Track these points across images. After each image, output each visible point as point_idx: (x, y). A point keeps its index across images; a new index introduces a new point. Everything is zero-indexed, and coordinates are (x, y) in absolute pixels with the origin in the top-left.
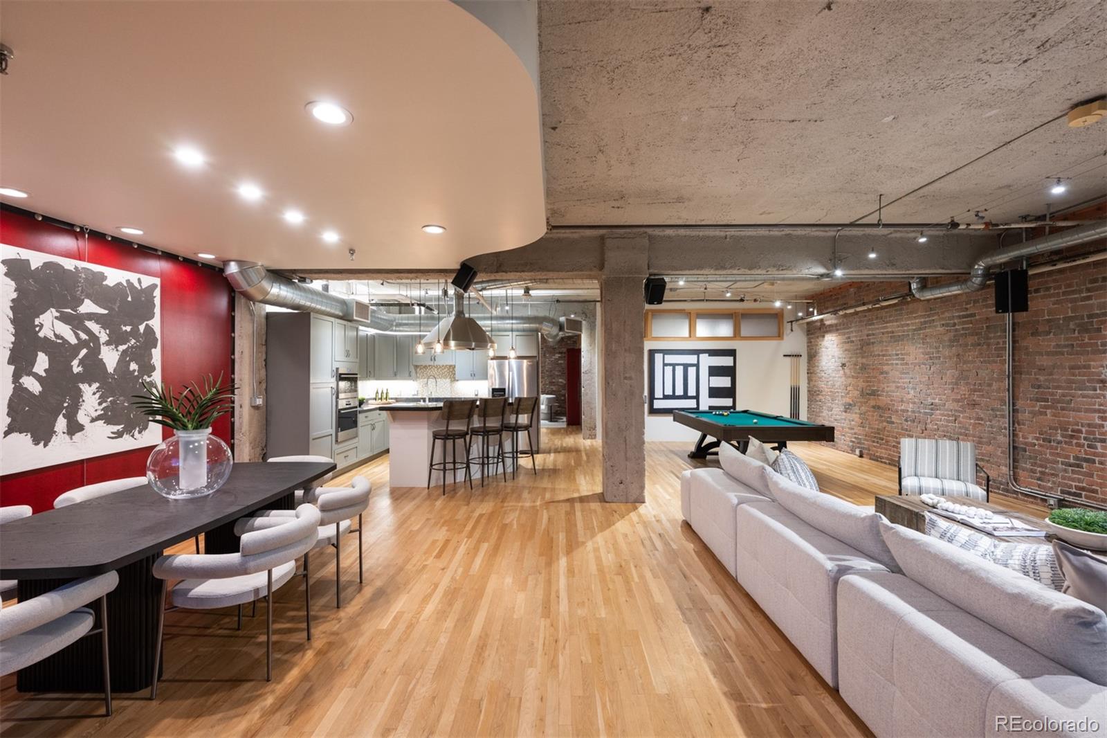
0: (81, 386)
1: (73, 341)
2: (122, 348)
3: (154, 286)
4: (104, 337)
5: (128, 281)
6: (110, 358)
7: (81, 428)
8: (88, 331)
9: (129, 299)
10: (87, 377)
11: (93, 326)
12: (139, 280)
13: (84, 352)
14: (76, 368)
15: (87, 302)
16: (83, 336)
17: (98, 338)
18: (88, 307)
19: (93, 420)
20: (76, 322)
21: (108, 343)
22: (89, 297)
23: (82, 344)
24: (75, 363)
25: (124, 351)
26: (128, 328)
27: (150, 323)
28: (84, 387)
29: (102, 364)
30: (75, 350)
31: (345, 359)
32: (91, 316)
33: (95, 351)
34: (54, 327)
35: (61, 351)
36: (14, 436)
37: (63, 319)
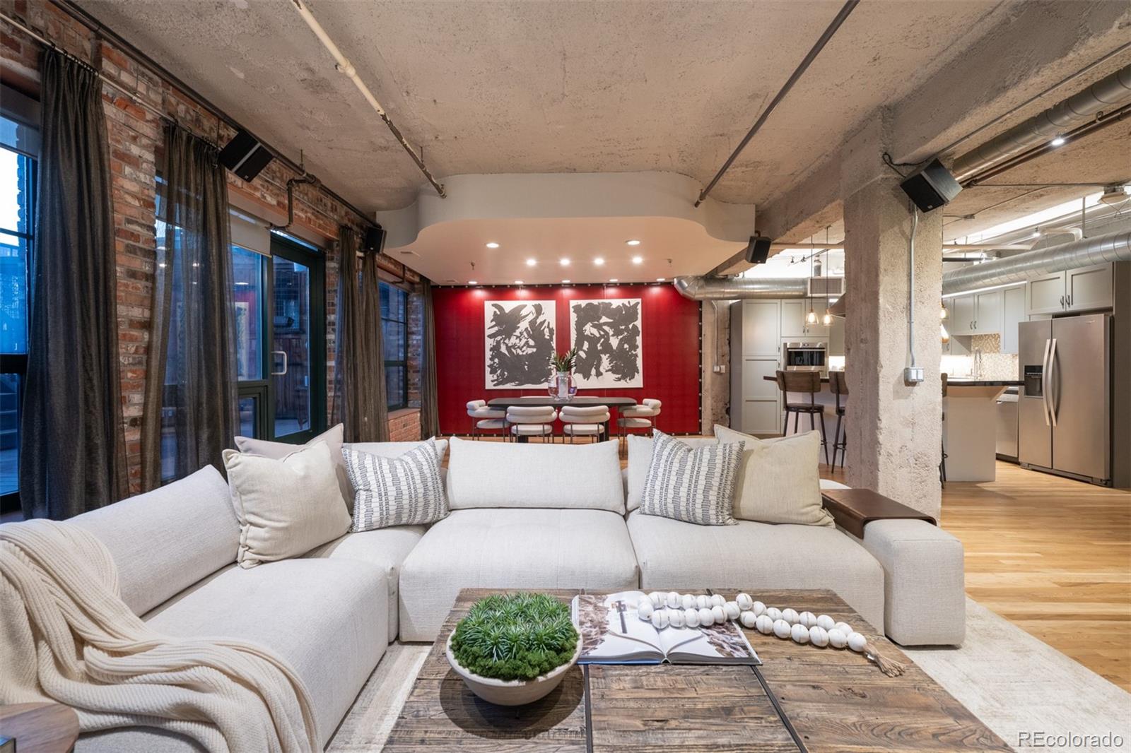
1: (598, 335)
2: (620, 337)
3: (638, 303)
4: (611, 333)
5: (623, 304)
6: (614, 342)
7: (601, 374)
8: (604, 331)
9: (624, 312)
10: (604, 351)
11: (606, 328)
12: (629, 302)
13: (602, 340)
14: (599, 348)
15: (604, 317)
16: (602, 333)
17: (608, 334)
18: (604, 319)
19: (607, 371)
20: (599, 327)
21: (613, 335)
22: (604, 315)
23: (602, 336)
24: (599, 345)
25: (621, 339)
26: (623, 327)
27: (635, 323)
28: (602, 356)
29: (610, 346)
30: (599, 339)
31: (803, 335)
32: (605, 324)
33: (607, 339)
34: (589, 329)
35: (593, 340)
36: (577, 374)
37: (594, 326)
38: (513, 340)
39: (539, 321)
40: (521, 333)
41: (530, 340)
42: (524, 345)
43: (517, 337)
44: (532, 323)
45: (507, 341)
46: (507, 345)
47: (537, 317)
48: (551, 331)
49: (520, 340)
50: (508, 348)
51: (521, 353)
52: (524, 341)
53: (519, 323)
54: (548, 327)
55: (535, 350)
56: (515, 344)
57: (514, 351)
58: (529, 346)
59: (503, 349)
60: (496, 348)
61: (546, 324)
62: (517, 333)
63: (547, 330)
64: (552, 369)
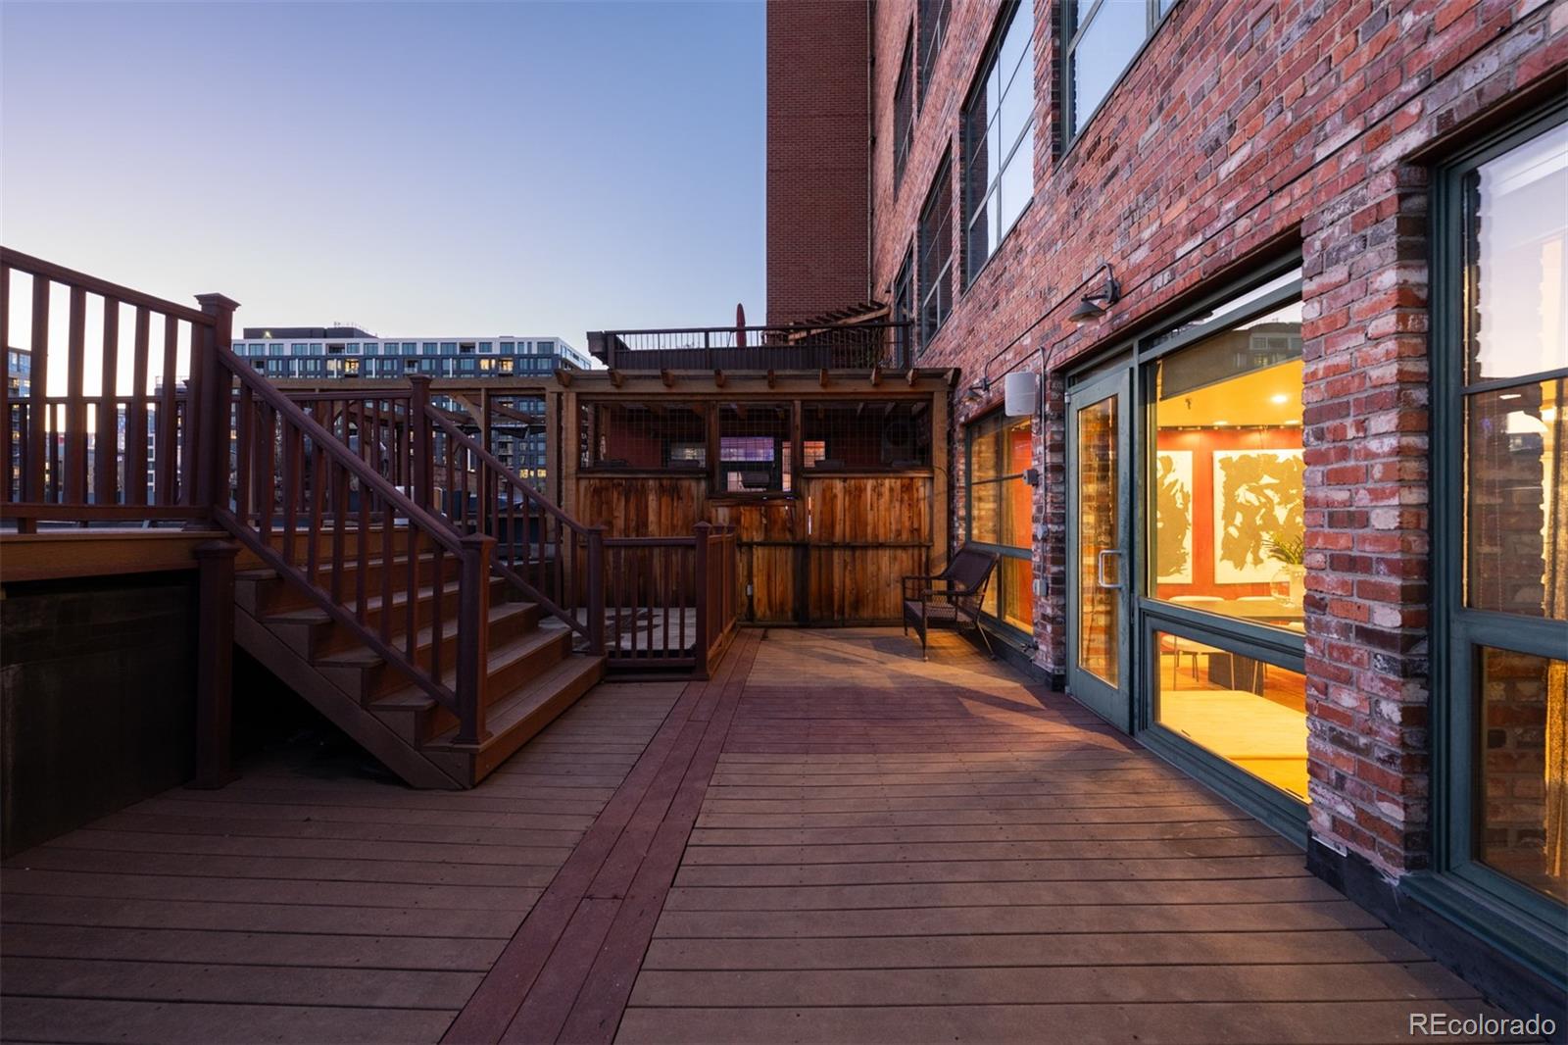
0: (1261, 533)
1: (1257, 503)
2: (1289, 506)
4: (1276, 499)
5: (1294, 457)
6: (1281, 514)
7: (1262, 561)
8: (1267, 497)
9: (1295, 469)
10: (1265, 528)
11: (1269, 493)
13: (1263, 510)
14: (1259, 522)
15: (1265, 476)
16: (1263, 500)
17: (1272, 501)
18: (1266, 480)
19: (1269, 557)
20: (1258, 491)
21: (1279, 504)
22: (1265, 473)
23: (1264, 505)
24: (1258, 518)
25: (1291, 509)
26: (1294, 492)
28: (1263, 534)
29: (1275, 519)
30: (1258, 509)
32: (1268, 486)
33: (1270, 510)
34: (1244, 495)
35: (1249, 510)
36: (1225, 561)
37: (1251, 490)
39: (1167, 482)
47: (1165, 476)
48: (1185, 496)
54: (1182, 490)
61: (1178, 486)
63: (1179, 495)
64: (1185, 554)
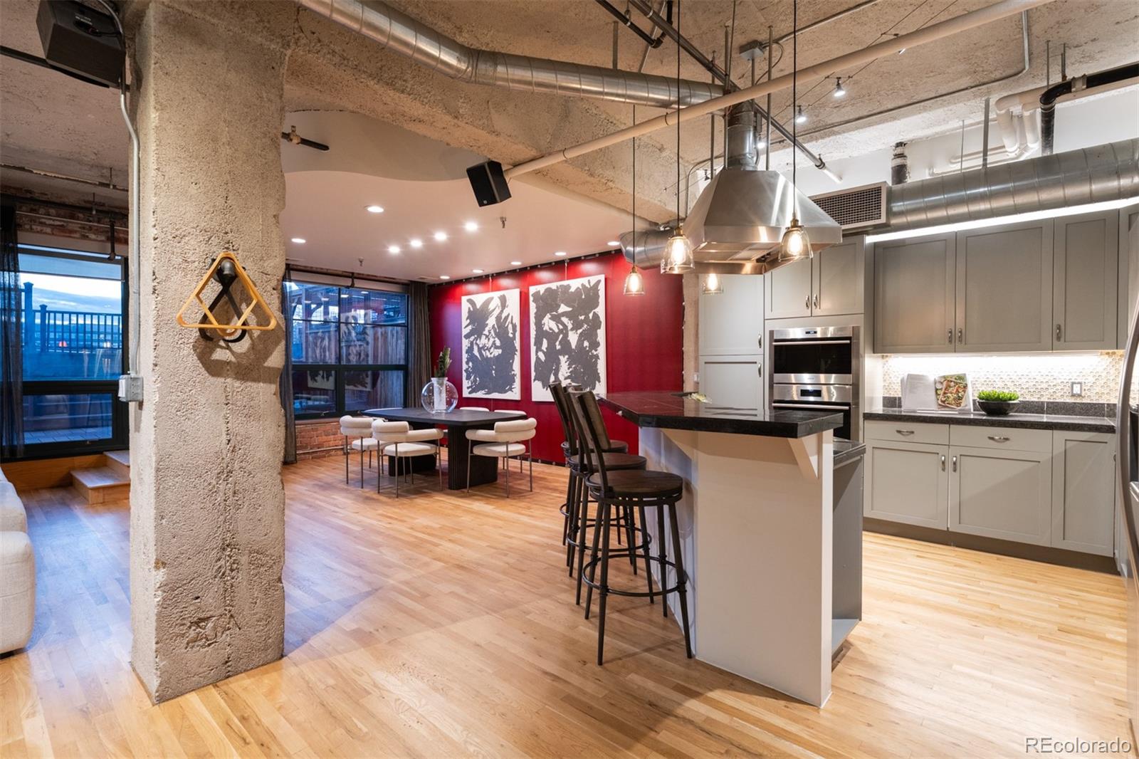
1: (556, 330)
2: (580, 331)
3: (599, 282)
4: (570, 326)
5: (583, 285)
6: (573, 338)
7: (560, 383)
8: (563, 324)
9: (583, 297)
10: (562, 352)
11: (565, 320)
12: (589, 282)
13: (561, 336)
14: (558, 347)
15: (562, 305)
16: (561, 327)
17: (567, 327)
18: (563, 308)
19: (565, 378)
20: (556, 318)
21: (572, 330)
22: (562, 303)
23: (561, 331)
24: (557, 343)
25: (581, 333)
26: (583, 317)
27: (596, 310)
28: (561, 357)
29: (569, 343)
30: (558, 335)
32: (564, 314)
33: (566, 336)
34: (549, 324)
35: (552, 337)
36: (536, 381)
37: (553, 318)
38: (483, 341)
39: (504, 316)
40: (489, 332)
41: (496, 339)
42: (492, 346)
43: (487, 336)
44: (498, 318)
45: (478, 342)
46: (478, 346)
47: (502, 311)
48: (514, 327)
49: (489, 339)
50: (480, 349)
51: (489, 356)
52: (492, 340)
53: (487, 319)
55: (500, 351)
56: (484, 346)
57: (484, 353)
58: (497, 348)
59: (476, 352)
60: (470, 350)
61: (509, 320)
62: (486, 332)
63: (510, 326)
64: (514, 375)
